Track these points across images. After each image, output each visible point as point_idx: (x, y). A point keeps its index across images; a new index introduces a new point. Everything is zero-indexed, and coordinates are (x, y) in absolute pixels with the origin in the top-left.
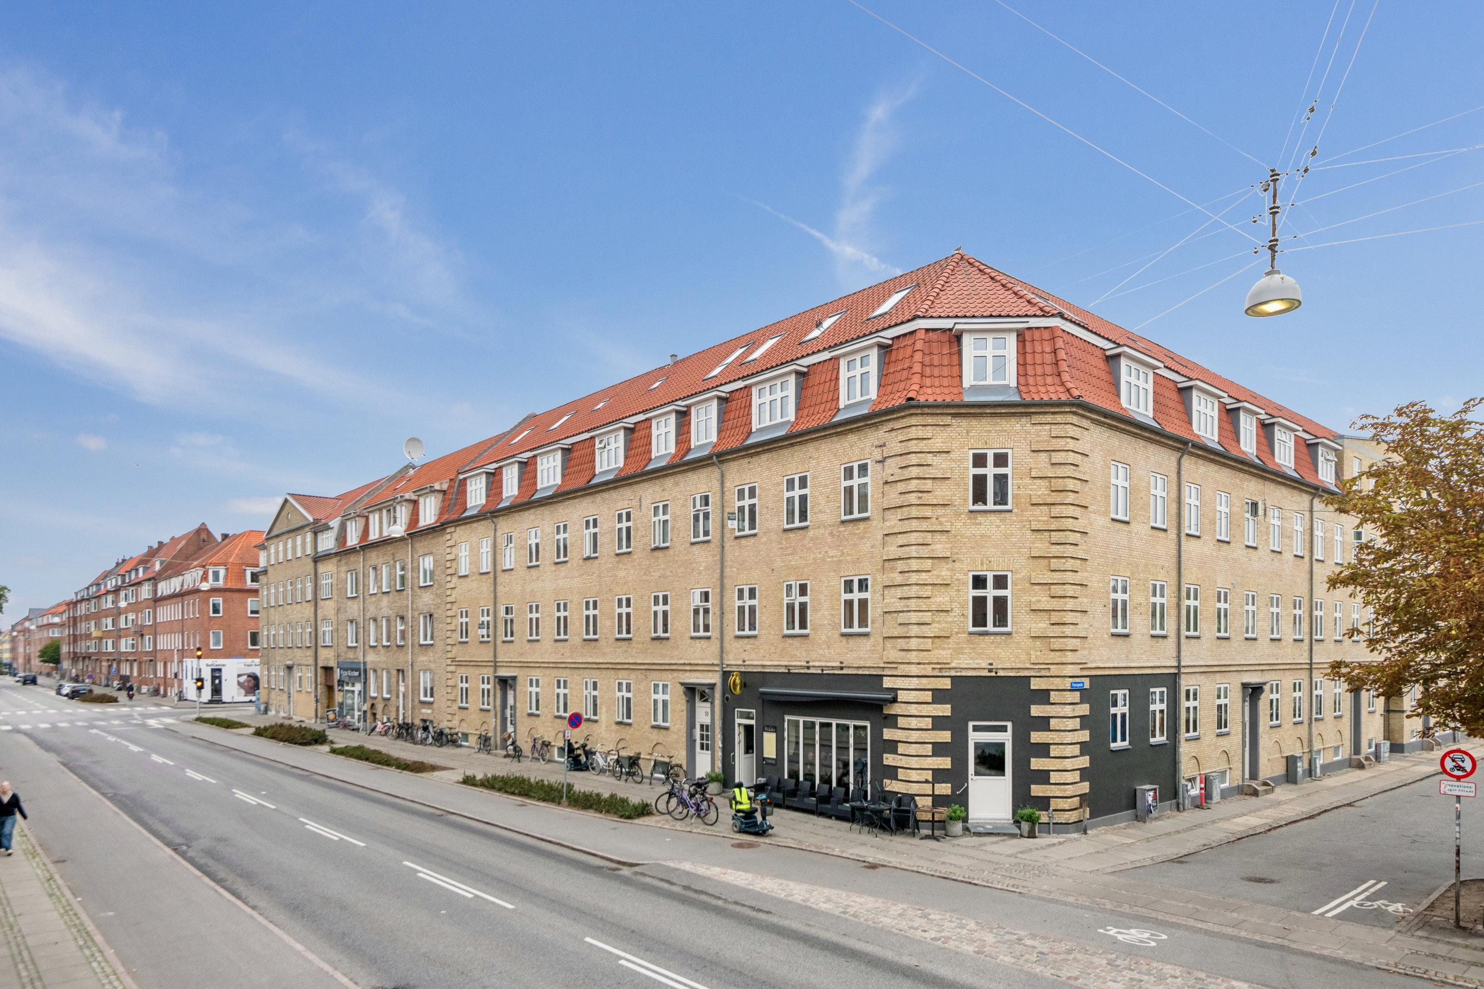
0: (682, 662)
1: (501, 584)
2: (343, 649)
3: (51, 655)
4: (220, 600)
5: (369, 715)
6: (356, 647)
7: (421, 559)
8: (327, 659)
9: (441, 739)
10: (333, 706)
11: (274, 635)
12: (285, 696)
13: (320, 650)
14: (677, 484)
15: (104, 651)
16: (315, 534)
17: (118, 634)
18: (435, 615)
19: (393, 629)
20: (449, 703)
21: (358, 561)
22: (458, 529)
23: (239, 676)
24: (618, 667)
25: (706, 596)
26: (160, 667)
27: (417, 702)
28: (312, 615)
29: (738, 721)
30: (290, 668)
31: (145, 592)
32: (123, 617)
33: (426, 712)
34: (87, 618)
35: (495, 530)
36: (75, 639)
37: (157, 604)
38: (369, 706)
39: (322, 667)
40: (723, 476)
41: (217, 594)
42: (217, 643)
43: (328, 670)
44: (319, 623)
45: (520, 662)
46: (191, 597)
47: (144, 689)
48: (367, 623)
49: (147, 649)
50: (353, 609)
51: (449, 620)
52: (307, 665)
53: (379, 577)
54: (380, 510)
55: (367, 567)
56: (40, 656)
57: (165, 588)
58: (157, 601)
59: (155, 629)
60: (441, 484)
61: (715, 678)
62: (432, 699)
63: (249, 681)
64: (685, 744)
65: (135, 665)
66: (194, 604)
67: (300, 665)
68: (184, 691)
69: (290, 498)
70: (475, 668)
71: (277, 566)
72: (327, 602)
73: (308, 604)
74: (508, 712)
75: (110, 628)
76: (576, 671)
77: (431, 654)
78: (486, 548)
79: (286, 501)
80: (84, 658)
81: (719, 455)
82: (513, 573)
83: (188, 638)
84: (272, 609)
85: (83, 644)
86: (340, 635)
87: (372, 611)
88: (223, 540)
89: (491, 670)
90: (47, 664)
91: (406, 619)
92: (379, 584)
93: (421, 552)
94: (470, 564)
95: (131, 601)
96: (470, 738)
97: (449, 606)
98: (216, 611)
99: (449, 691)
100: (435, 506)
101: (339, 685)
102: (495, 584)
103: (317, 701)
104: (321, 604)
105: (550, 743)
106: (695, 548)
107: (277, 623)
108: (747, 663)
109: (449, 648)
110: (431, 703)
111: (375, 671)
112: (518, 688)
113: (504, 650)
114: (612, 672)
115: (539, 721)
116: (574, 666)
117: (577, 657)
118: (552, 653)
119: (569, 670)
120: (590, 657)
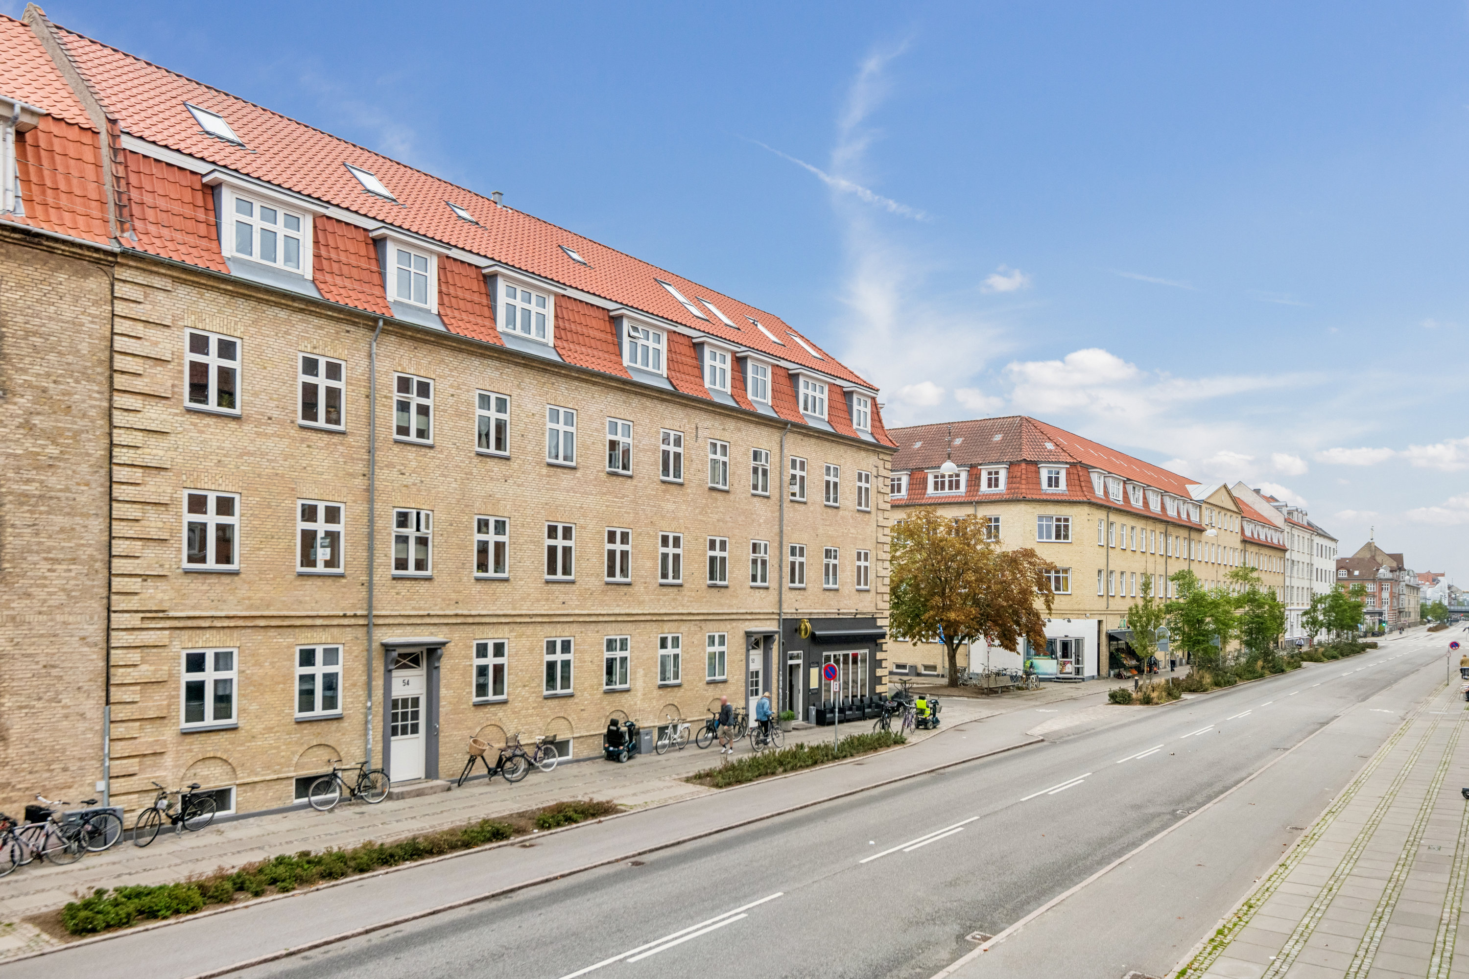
14: (740, 430)
20: (124, 730)
29: (789, 662)
45: (457, 615)
51: (128, 511)
61: (771, 626)
64: (744, 694)
70: (272, 632)
76: (591, 627)
78: (329, 380)
82: (431, 453)
89: (358, 632)
96: (242, 797)
97: (127, 474)
99: (126, 698)
106: (753, 500)
109: (128, 585)
112: (444, 663)
113: (397, 594)
114: (654, 625)
115: (505, 711)
116: (588, 619)
117: (593, 605)
118: (538, 601)
119: (575, 625)
120: (618, 606)
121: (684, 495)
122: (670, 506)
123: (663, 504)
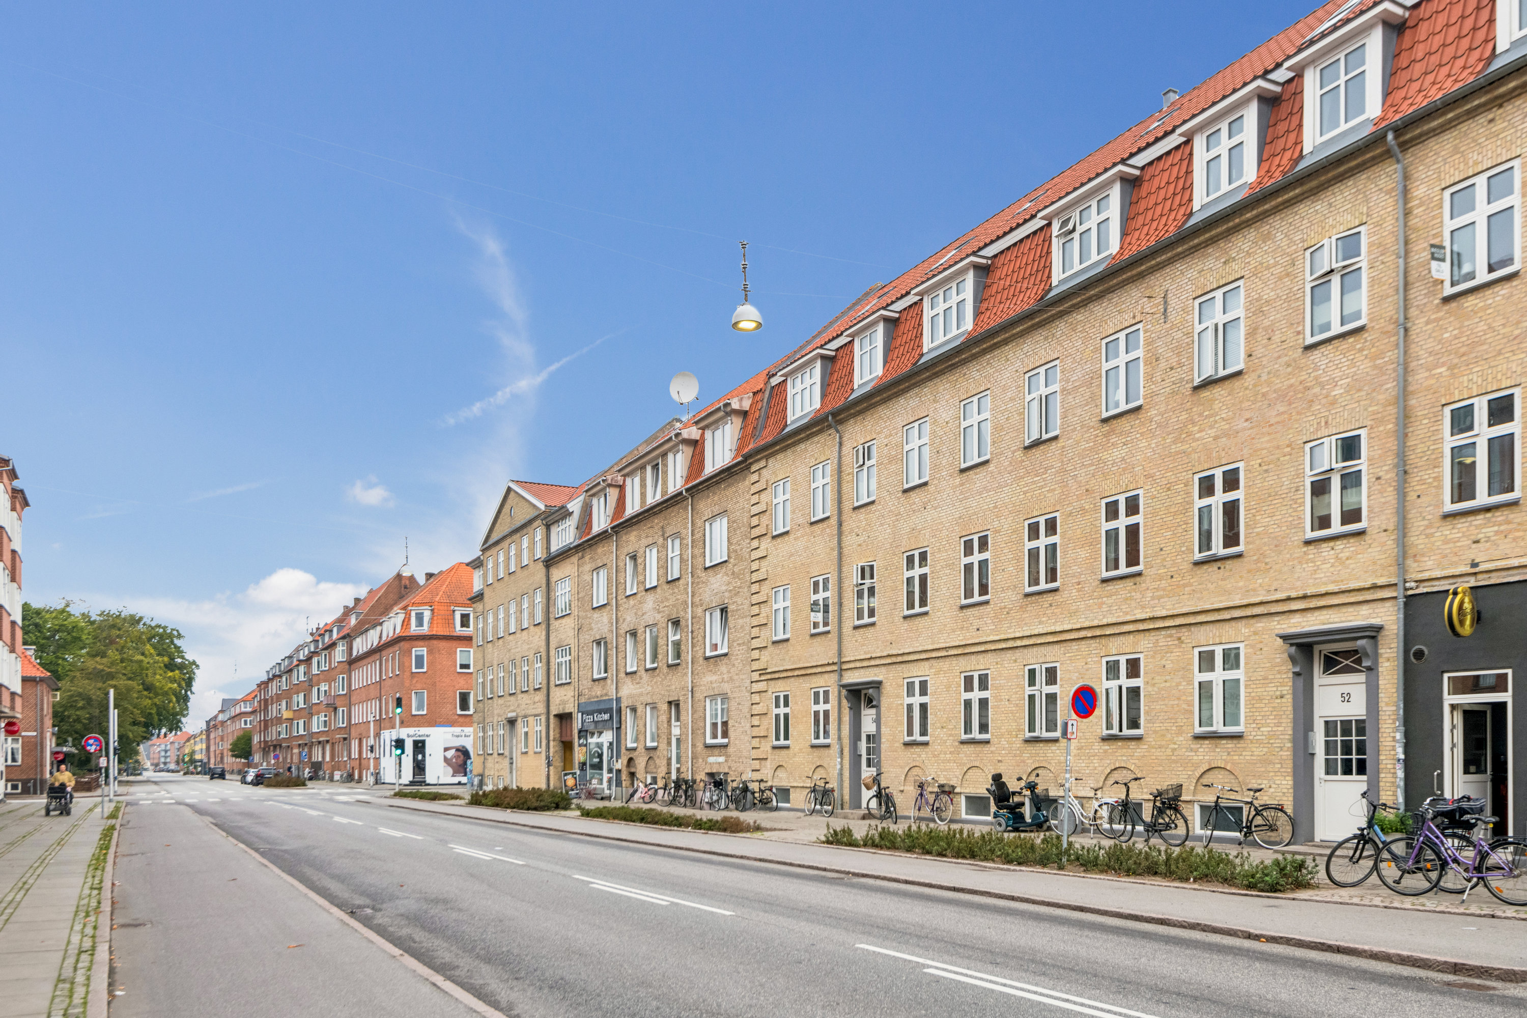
0: (1282, 595)
1: (852, 531)
2: (586, 683)
3: (243, 749)
4: (424, 651)
5: (624, 776)
6: (605, 678)
7: (707, 525)
8: (564, 703)
9: (745, 797)
10: (572, 768)
11: (492, 680)
12: (507, 761)
13: (553, 689)
14: (1267, 237)
15: (296, 734)
16: (548, 527)
17: (309, 712)
18: (731, 607)
19: (661, 642)
20: (755, 743)
21: (607, 552)
22: (771, 461)
23: (446, 749)
24: (1108, 631)
25: (1350, 448)
26: (355, 745)
27: (700, 746)
28: (543, 643)
29: (1449, 700)
30: (512, 722)
31: (339, 653)
32: (315, 690)
33: (716, 762)
34: (278, 698)
35: (841, 444)
36: (266, 725)
37: (352, 666)
38: (625, 762)
39: (556, 716)
40: (1406, 177)
41: (421, 643)
42: (420, 707)
43: (564, 718)
44: (552, 652)
45: (889, 656)
46: (391, 650)
47: (337, 775)
48: (621, 640)
49: (341, 725)
50: (602, 624)
51: (755, 610)
52: (536, 716)
53: (640, 568)
54: (643, 468)
55: (623, 557)
56: (232, 750)
57: (360, 645)
58: (353, 662)
59: (349, 699)
60: (741, 400)
61: (1378, 614)
62: (726, 740)
63: (458, 756)
64: (1289, 765)
65: (328, 748)
66: (393, 659)
67: (525, 717)
68: (382, 772)
69: (514, 486)
70: (801, 679)
71: (496, 584)
72: (564, 621)
73: (537, 629)
74: (863, 746)
75: (302, 705)
76: (1009, 655)
77: (724, 669)
78: (824, 479)
79: (509, 490)
80: (275, 747)
81: (1399, 129)
82: (873, 508)
83: (387, 703)
84: (490, 645)
85: (274, 731)
86: (582, 664)
87: (629, 620)
88: (427, 580)
89: (834, 677)
90: (238, 760)
91: (683, 623)
92: (641, 578)
93: (708, 514)
94: (793, 512)
95: (324, 668)
96: (792, 796)
97: (755, 588)
98: (419, 664)
99: (756, 723)
100: (732, 438)
101: (579, 738)
102: (840, 534)
103: (549, 764)
104: (554, 624)
105: (953, 787)
106: (1316, 354)
107: (495, 663)
108: (1482, 567)
109: (755, 655)
110: (725, 746)
111: (634, 710)
112: (885, 702)
113: (856, 641)
114: (1094, 644)
115: (927, 753)
116: (1003, 645)
117: (1010, 628)
118: (954, 631)
119: (990, 655)
120: (1040, 623)
121: (1142, 424)
122: (1118, 453)
123: (1105, 455)
